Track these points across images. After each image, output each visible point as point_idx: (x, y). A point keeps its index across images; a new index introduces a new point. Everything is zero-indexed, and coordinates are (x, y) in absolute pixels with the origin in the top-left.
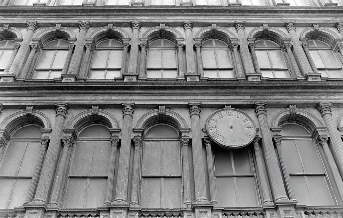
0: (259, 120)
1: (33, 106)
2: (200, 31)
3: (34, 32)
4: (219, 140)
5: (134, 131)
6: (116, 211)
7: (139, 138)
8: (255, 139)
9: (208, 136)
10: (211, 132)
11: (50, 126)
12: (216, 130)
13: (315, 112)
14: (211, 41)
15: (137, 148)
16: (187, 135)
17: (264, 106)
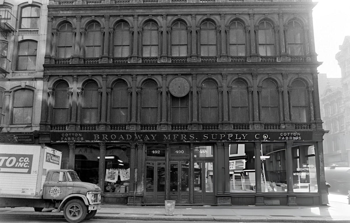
0: (193, 82)
1: (92, 75)
2: (172, 19)
3: (81, 22)
4: (173, 93)
5: (137, 88)
6: (132, 125)
7: (139, 91)
8: (189, 92)
9: (169, 90)
10: (170, 89)
11: (101, 86)
12: (172, 88)
13: (220, 77)
14: (178, 23)
15: (139, 96)
16: (160, 90)
17: (196, 75)
